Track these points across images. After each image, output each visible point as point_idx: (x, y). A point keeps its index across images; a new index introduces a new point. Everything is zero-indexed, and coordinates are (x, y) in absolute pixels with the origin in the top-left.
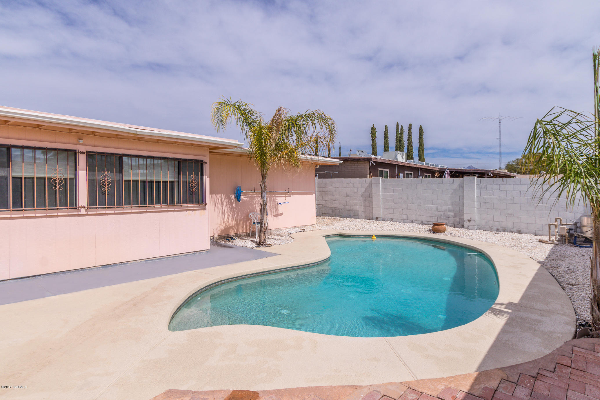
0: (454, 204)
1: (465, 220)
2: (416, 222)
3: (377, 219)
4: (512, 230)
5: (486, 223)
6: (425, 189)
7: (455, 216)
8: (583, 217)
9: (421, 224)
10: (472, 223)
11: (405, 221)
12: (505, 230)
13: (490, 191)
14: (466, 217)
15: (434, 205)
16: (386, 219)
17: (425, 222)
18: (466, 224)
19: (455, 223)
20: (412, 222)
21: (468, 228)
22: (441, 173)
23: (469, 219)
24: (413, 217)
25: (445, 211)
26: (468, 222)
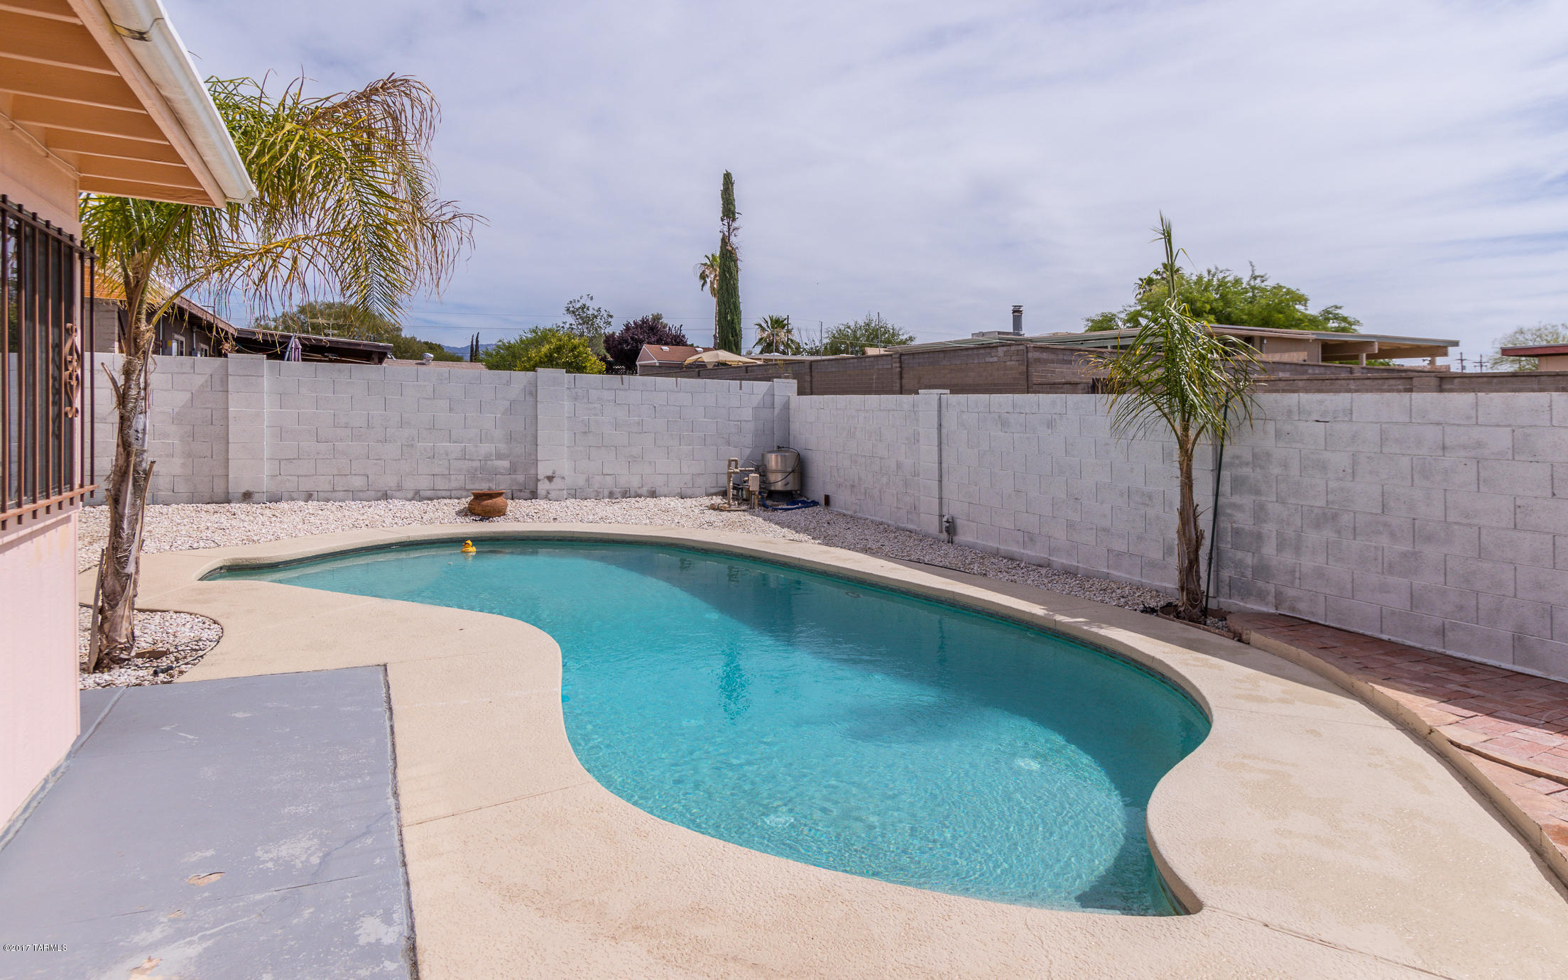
0: (510, 438)
1: (539, 477)
2: (398, 494)
3: (247, 497)
4: (640, 492)
5: (588, 480)
6: (430, 399)
7: (513, 470)
8: (769, 455)
9: (413, 499)
10: (557, 483)
11: (361, 494)
12: (626, 494)
13: (596, 406)
14: (543, 470)
15: (456, 442)
16: (286, 495)
17: (429, 494)
18: (543, 487)
19: (513, 488)
20: (385, 496)
21: (547, 497)
23: (550, 474)
24: (389, 481)
25: (487, 458)
26: (546, 480)
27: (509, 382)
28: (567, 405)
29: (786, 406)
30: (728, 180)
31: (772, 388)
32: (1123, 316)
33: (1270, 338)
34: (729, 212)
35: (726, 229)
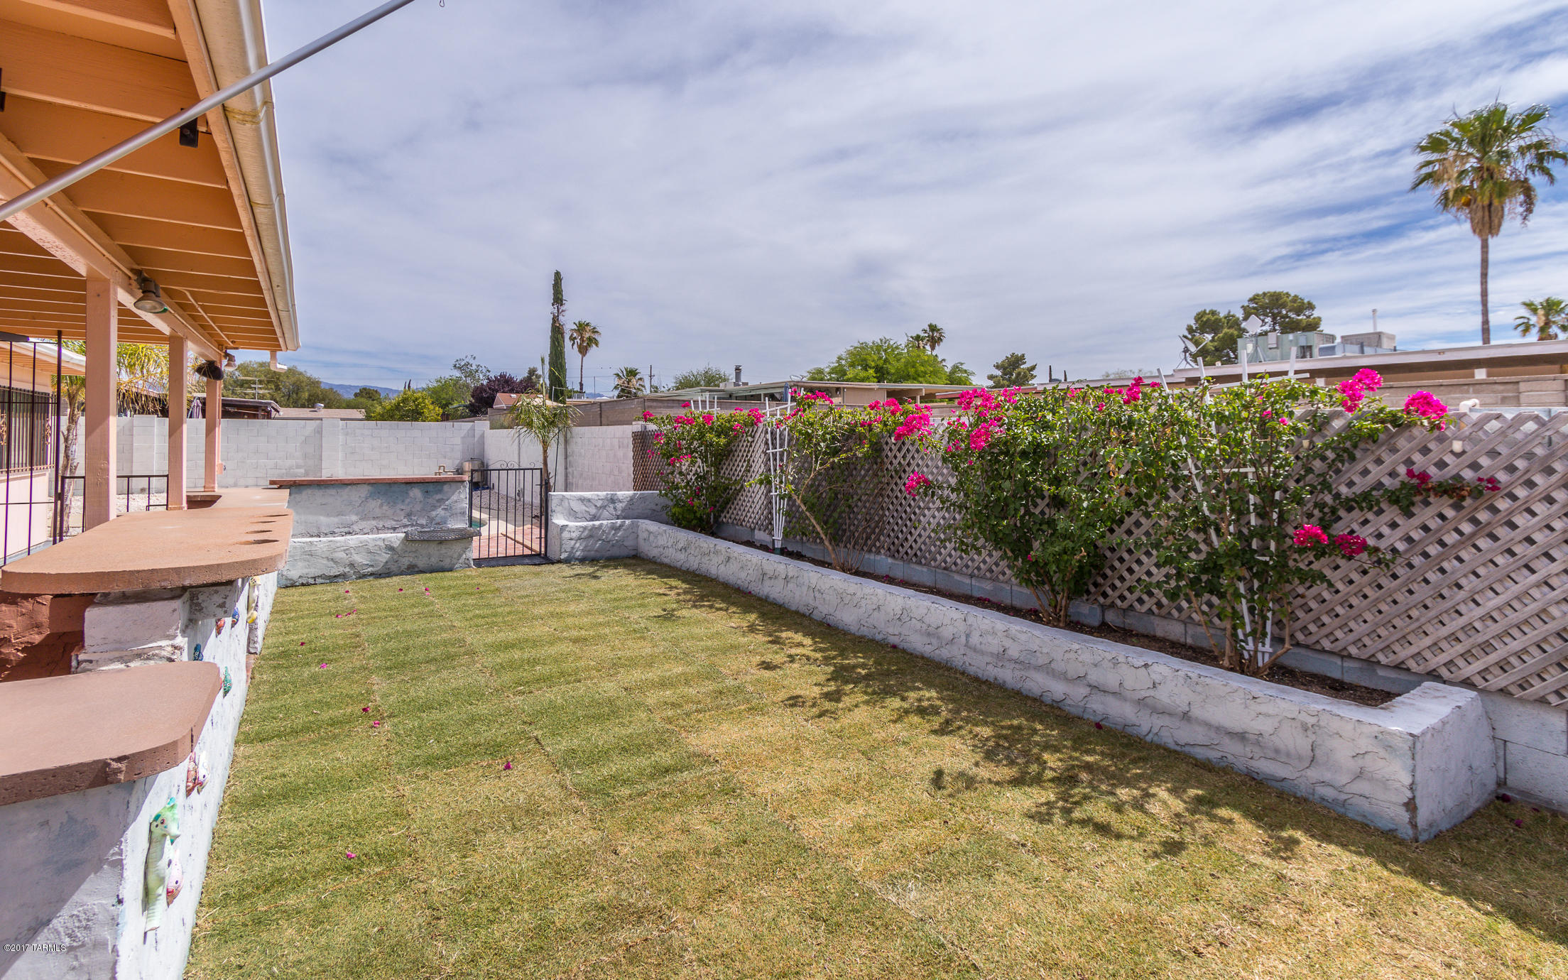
0: (305, 456)
27: (304, 427)
28: (341, 437)
29: (482, 436)
30: (557, 275)
31: (474, 426)
32: (827, 370)
33: (848, 388)
34: (558, 299)
35: (556, 311)
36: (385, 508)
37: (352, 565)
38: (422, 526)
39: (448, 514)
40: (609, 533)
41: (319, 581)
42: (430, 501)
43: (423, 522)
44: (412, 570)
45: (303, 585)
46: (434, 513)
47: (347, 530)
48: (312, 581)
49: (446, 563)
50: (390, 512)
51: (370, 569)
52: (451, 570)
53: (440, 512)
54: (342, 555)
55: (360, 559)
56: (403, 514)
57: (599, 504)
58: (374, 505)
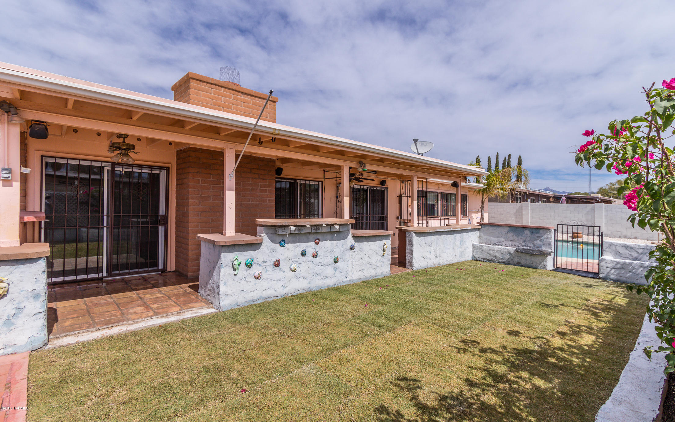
0: (587, 221)
1: (595, 231)
5: (612, 233)
13: (614, 213)
15: (572, 221)
19: (588, 233)
22: (557, 199)
27: (586, 207)
36: (514, 237)
37: (495, 257)
38: (530, 247)
39: (542, 244)
40: (638, 269)
41: (485, 260)
42: (534, 236)
43: (531, 245)
44: (518, 264)
45: (480, 261)
46: (535, 242)
47: (500, 244)
48: (482, 260)
49: (534, 265)
50: (516, 239)
51: (502, 260)
52: (536, 268)
53: (538, 242)
54: (492, 252)
55: (498, 255)
56: (522, 241)
57: (640, 251)
58: (510, 235)
